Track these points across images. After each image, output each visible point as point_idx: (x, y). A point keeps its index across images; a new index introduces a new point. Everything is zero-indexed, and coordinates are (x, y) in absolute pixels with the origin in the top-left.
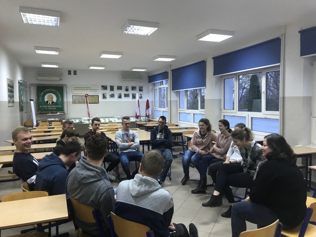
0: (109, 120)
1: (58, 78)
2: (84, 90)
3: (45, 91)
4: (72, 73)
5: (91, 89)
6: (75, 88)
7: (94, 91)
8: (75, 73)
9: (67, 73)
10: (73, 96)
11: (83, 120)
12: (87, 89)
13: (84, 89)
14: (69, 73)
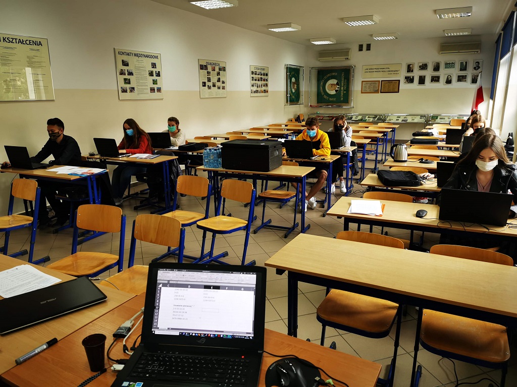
1: (343, 58)
4: (365, 47)
5: (389, 70)
6: (366, 71)
7: (393, 72)
8: (369, 47)
9: (357, 48)
10: (362, 82)
12: (384, 70)
13: (380, 70)
14: (361, 48)
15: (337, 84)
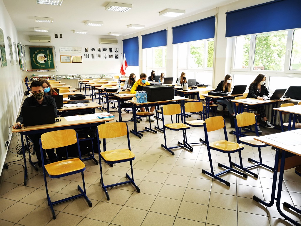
0: (90, 77)
1: (47, 41)
2: (70, 50)
3: (36, 52)
4: (59, 36)
5: (75, 50)
6: (62, 49)
7: (78, 51)
8: (61, 36)
9: (55, 36)
10: (60, 56)
11: (68, 76)
12: (72, 50)
14: (56, 36)
15: (45, 57)
